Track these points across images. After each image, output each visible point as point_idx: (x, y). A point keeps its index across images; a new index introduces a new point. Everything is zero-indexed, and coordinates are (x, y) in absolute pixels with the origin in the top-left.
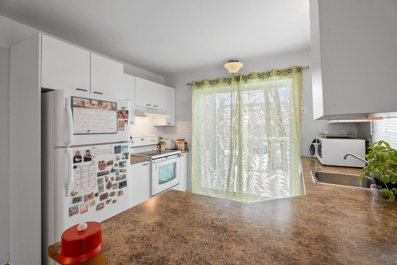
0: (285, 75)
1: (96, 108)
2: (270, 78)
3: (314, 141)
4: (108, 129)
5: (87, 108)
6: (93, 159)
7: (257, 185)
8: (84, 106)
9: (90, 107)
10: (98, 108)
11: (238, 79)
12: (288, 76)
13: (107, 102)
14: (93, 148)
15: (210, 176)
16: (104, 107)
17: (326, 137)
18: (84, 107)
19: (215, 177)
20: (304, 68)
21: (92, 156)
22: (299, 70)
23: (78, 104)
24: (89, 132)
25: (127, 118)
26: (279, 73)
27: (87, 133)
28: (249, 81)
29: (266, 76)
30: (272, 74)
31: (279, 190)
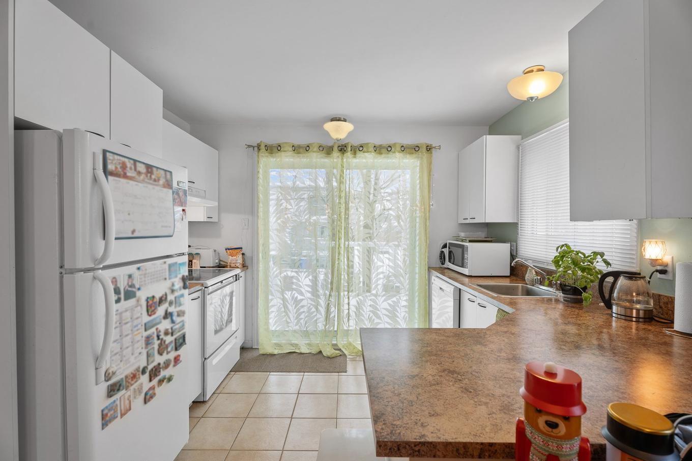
0: (411, 153)
1: (143, 181)
2: (391, 154)
3: (445, 246)
4: (162, 226)
5: (131, 178)
6: (138, 294)
7: (371, 314)
8: (125, 174)
9: (134, 177)
10: (146, 180)
11: (343, 149)
12: (414, 156)
13: (159, 170)
14: (139, 269)
15: (295, 308)
16: (155, 180)
17: (468, 241)
18: (125, 176)
19: (302, 310)
20: (435, 148)
21: (137, 286)
22: (429, 149)
23: (116, 168)
24: (136, 235)
25: (185, 206)
26: (404, 149)
27: (130, 235)
28: (359, 154)
29: (384, 151)
30: (395, 149)
31: (402, 317)
